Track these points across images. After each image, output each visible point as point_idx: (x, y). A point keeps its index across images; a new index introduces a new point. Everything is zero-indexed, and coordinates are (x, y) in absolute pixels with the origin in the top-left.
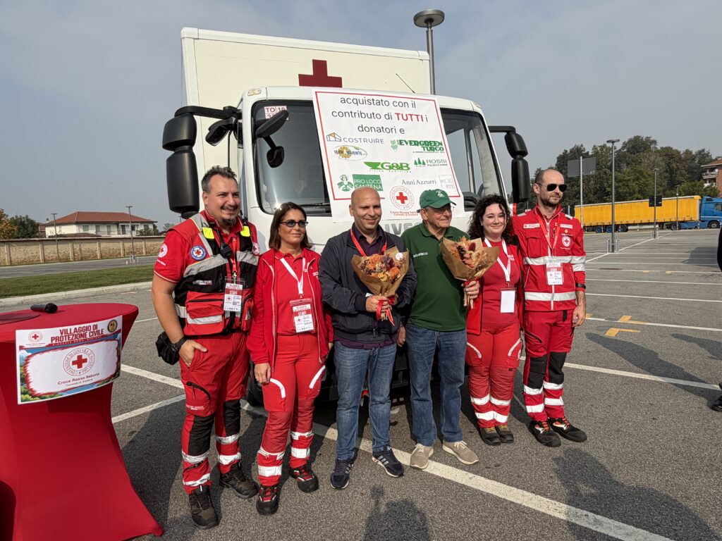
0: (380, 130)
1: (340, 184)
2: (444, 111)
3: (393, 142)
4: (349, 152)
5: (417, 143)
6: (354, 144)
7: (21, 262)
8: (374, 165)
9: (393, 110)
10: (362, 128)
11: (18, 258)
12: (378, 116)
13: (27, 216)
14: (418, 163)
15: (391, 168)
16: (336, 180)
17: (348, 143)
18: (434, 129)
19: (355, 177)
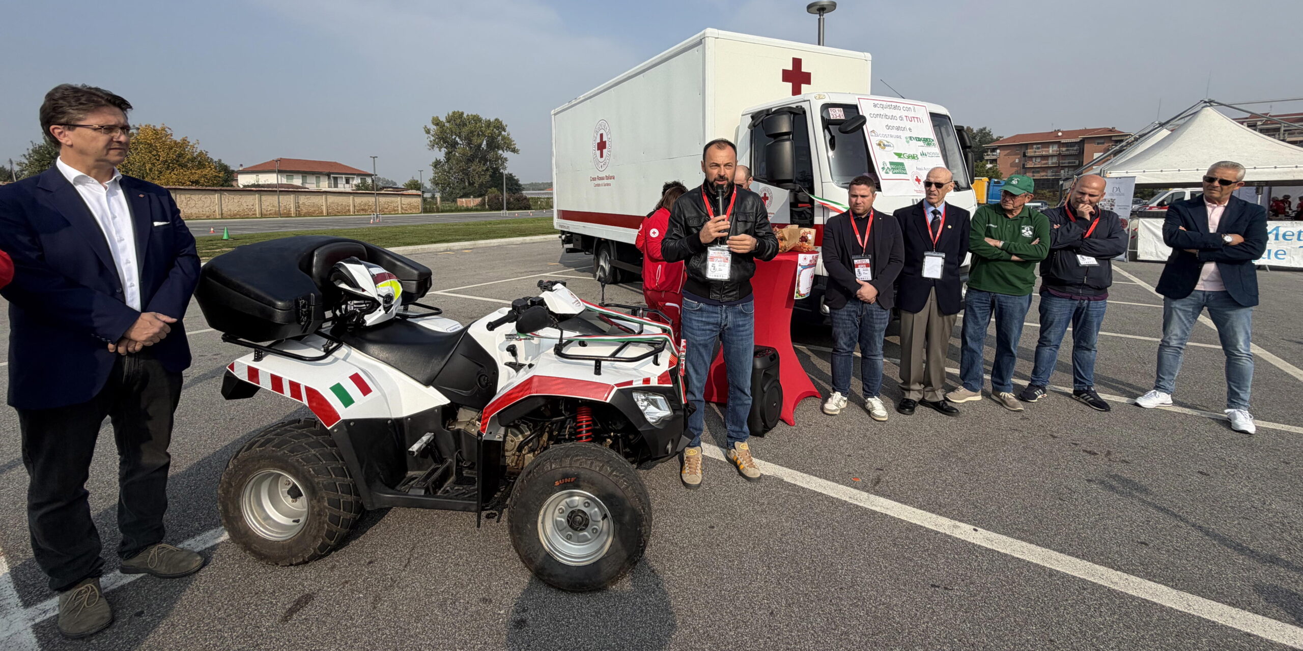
0: (898, 128)
1: (883, 168)
2: (933, 116)
3: (906, 138)
4: (884, 145)
5: (919, 139)
6: (885, 139)
7: (235, 215)
8: (899, 155)
9: (904, 113)
10: (888, 127)
11: (230, 210)
12: (893, 118)
13: (220, 160)
14: (923, 154)
15: (909, 157)
16: (880, 166)
17: (882, 138)
18: (927, 130)
19: (891, 163)
